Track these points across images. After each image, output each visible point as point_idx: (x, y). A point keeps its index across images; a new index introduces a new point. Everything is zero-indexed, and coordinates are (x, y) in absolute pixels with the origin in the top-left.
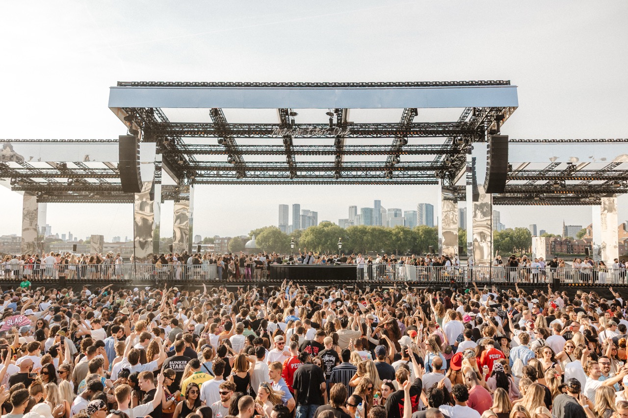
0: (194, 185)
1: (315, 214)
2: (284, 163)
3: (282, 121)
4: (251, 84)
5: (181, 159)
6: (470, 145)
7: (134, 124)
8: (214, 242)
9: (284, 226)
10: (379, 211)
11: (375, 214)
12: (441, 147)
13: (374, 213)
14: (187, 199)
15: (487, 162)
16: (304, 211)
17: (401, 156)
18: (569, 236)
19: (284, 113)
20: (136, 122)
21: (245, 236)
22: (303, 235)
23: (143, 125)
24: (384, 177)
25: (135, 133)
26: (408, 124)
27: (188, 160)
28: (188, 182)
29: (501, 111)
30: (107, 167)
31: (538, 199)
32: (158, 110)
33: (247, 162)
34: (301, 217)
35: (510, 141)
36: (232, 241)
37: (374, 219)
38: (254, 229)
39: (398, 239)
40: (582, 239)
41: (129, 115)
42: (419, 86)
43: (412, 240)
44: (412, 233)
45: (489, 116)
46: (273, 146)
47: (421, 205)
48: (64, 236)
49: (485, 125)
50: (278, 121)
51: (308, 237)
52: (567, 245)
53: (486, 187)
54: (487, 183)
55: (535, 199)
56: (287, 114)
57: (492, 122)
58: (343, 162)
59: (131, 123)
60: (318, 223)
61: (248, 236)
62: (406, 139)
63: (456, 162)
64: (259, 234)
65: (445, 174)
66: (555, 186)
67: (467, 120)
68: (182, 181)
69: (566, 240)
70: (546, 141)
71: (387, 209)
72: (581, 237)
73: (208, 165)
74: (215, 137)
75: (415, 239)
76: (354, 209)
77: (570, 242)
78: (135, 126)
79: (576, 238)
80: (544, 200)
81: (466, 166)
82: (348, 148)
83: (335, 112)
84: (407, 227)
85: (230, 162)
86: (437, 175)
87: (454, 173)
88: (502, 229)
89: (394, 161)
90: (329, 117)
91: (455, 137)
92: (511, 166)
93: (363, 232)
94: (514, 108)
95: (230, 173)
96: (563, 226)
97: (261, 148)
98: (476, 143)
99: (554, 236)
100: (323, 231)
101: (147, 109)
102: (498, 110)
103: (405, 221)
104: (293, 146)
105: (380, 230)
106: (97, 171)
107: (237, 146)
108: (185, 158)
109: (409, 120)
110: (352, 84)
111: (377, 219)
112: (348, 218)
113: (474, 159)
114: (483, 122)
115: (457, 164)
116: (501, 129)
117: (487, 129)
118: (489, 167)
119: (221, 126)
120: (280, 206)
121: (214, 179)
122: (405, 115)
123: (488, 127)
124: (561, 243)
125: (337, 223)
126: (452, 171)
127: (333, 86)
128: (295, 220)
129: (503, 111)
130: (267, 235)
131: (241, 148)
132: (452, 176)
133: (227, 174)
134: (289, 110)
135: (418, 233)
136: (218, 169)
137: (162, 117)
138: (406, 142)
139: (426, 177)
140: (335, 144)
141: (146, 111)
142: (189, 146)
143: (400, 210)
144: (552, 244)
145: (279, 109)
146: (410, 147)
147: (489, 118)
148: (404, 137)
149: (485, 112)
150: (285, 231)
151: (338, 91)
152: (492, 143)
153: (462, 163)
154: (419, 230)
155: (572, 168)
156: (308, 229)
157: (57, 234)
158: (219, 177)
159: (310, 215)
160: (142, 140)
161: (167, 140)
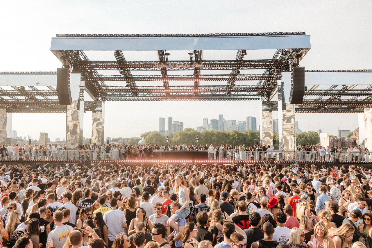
0: (105, 101)
1: (182, 124)
2: (161, 86)
3: (160, 59)
4: (141, 35)
5: (97, 85)
6: (280, 74)
7: (67, 62)
8: (119, 141)
9: (162, 131)
10: (222, 122)
11: (219, 124)
12: (261, 76)
13: (219, 122)
14: (101, 111)
15: (291, 84)
16: (175, 122)
17: (236, 81)
18: (342, 136)
19: (161, 53)
20: (68, 60)
21: (138, 138)
22: (174, 136)
23: (72, 62)
24: (225, 96)
25: (67, 67)
26: (240, 60)
27: (101, 85)
28: (101, 99)
29: (299, 51)
30: (49, 89)
31: (324, 109)
32: (82, 53)
33: (138, 86)
34: (173, 126)
35: (306, 71)
36: (130, 140)
37: (219, 127)
38: (144, 133)
39: (234, 139)
40: (351, 138)
41: (64, 56)
42: (247, 35)
43: (243, 139)
44: (243, 135)
45: (292, 55)
46: (155, 75)
47: (248, 118)
48: (25, 138)
49: (290, 61)
50: (158, 59)
51: (177, 137)
52: (341, 142)
53: (291, 100)
54: (291, 97)
55: (322, 109)
56: (163, 54)
57: (294, 59)
58: (199, 86)
59: (65, 61)
60: (184, 129)
61: (140, 137)
62: (239, 70)
63: (271, 86)
64: (146, 136)
65: (264, 94)
66: (335, 100)
67: (278, 58)
68: (97, 99)
69: (340, 139)
70: (328, 71)
71: (227, 121)
72: (350, 137)
73: (114, 88)
74: (118, 70)
75: (245, 139)
76: (206, 120)
77: (343, 140)
78: (68, 63)
79: (346, 138)
80: (327, 109)
81: (277, 88)
82: (202, 76)
83: (194, 53)
84: (240, 131)
85: (127, 86)
86: (259, 94)
87: (270, 93)
88: (300, 132)
89: (231, 85)
90: (190, 56)
91: (270, 69)
92: (306, 87)
93: (212, 134)
94: (308, 49)
95: (128, 94)
96: (338, 130)
97: (147, 77)
98: (284, 72)
99: (333, 137)
100: (187, 134)
101: (75, 52)
102: (298, 51)
103: (238, 127)
104: (167, 76)
105: (223, 133)
106: (44, 92)
107: (132, 75)
108: (99, 84)
109: (241, 58)
110: (204, 35)
111: (220, 127)
112: (202, 126)
113: (283, 83)
114: (288, 59)
115: (272, 87)
116: (300, 63)
117: (290, 64)
118: (292, 87)
119: (122, 62)
120: (160, 118)
121: (117, 98)
122: (239, 55)
123: (291, 62)
124: (337, 141)
125: (196, 129)
126: (268, 91)
127: (193, 36)
128: (170, 127)
129: (301, 52)
130: (152, 136)
131: (134, 77)
132: (268, 95)
133: (126, 95)
134: (165, 51)
135: (247, 135)
136: (120, 91)
137: (85, 57)
138: (239, 72)
139: (252, 96)
140: (194, 74)
141: (74, 53)
142: (102, 75)
143: (235, 121)
144: (331, 142)
145: (158, 51)
146: (241, 76)
147: (292, 56)
148: (238, 69)
149: (290, 52)
150: (163, 134)
151: (196, 40)
152: (294, 72)
153: (275, 86)
154: (247, 133)
155: (345, 88)
156: (177, 133)
157: (21, 137)
158: (121, 96)
159: (179, 124)
160: (72, 72)
161: (87, 72)
